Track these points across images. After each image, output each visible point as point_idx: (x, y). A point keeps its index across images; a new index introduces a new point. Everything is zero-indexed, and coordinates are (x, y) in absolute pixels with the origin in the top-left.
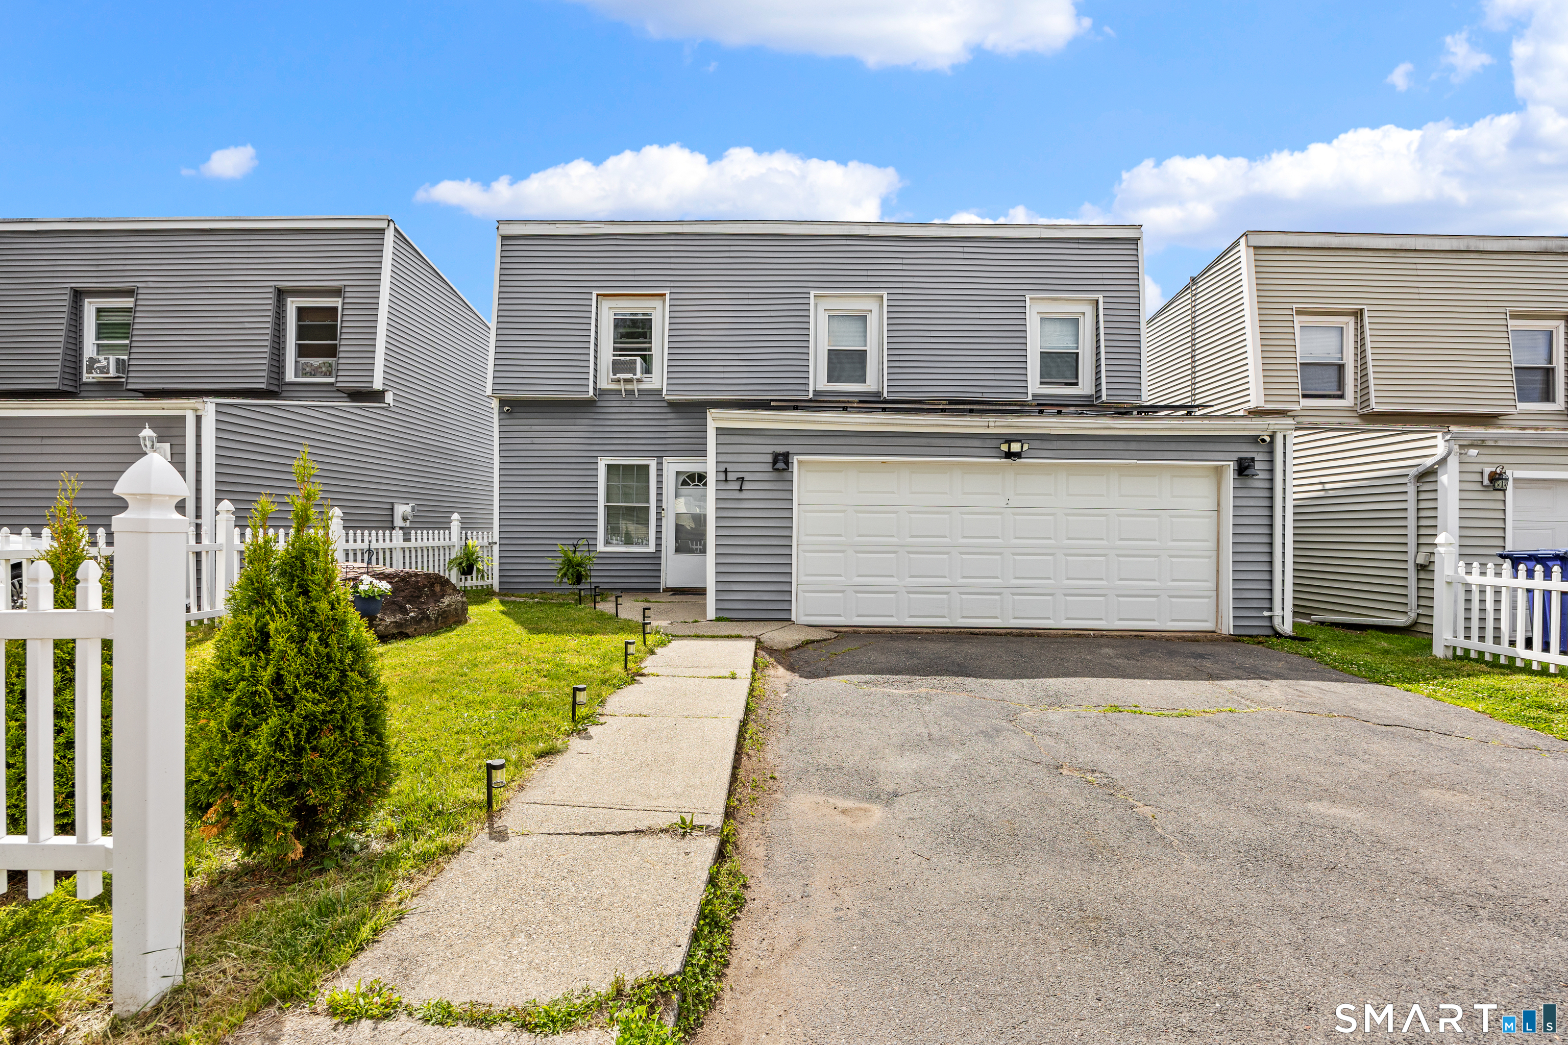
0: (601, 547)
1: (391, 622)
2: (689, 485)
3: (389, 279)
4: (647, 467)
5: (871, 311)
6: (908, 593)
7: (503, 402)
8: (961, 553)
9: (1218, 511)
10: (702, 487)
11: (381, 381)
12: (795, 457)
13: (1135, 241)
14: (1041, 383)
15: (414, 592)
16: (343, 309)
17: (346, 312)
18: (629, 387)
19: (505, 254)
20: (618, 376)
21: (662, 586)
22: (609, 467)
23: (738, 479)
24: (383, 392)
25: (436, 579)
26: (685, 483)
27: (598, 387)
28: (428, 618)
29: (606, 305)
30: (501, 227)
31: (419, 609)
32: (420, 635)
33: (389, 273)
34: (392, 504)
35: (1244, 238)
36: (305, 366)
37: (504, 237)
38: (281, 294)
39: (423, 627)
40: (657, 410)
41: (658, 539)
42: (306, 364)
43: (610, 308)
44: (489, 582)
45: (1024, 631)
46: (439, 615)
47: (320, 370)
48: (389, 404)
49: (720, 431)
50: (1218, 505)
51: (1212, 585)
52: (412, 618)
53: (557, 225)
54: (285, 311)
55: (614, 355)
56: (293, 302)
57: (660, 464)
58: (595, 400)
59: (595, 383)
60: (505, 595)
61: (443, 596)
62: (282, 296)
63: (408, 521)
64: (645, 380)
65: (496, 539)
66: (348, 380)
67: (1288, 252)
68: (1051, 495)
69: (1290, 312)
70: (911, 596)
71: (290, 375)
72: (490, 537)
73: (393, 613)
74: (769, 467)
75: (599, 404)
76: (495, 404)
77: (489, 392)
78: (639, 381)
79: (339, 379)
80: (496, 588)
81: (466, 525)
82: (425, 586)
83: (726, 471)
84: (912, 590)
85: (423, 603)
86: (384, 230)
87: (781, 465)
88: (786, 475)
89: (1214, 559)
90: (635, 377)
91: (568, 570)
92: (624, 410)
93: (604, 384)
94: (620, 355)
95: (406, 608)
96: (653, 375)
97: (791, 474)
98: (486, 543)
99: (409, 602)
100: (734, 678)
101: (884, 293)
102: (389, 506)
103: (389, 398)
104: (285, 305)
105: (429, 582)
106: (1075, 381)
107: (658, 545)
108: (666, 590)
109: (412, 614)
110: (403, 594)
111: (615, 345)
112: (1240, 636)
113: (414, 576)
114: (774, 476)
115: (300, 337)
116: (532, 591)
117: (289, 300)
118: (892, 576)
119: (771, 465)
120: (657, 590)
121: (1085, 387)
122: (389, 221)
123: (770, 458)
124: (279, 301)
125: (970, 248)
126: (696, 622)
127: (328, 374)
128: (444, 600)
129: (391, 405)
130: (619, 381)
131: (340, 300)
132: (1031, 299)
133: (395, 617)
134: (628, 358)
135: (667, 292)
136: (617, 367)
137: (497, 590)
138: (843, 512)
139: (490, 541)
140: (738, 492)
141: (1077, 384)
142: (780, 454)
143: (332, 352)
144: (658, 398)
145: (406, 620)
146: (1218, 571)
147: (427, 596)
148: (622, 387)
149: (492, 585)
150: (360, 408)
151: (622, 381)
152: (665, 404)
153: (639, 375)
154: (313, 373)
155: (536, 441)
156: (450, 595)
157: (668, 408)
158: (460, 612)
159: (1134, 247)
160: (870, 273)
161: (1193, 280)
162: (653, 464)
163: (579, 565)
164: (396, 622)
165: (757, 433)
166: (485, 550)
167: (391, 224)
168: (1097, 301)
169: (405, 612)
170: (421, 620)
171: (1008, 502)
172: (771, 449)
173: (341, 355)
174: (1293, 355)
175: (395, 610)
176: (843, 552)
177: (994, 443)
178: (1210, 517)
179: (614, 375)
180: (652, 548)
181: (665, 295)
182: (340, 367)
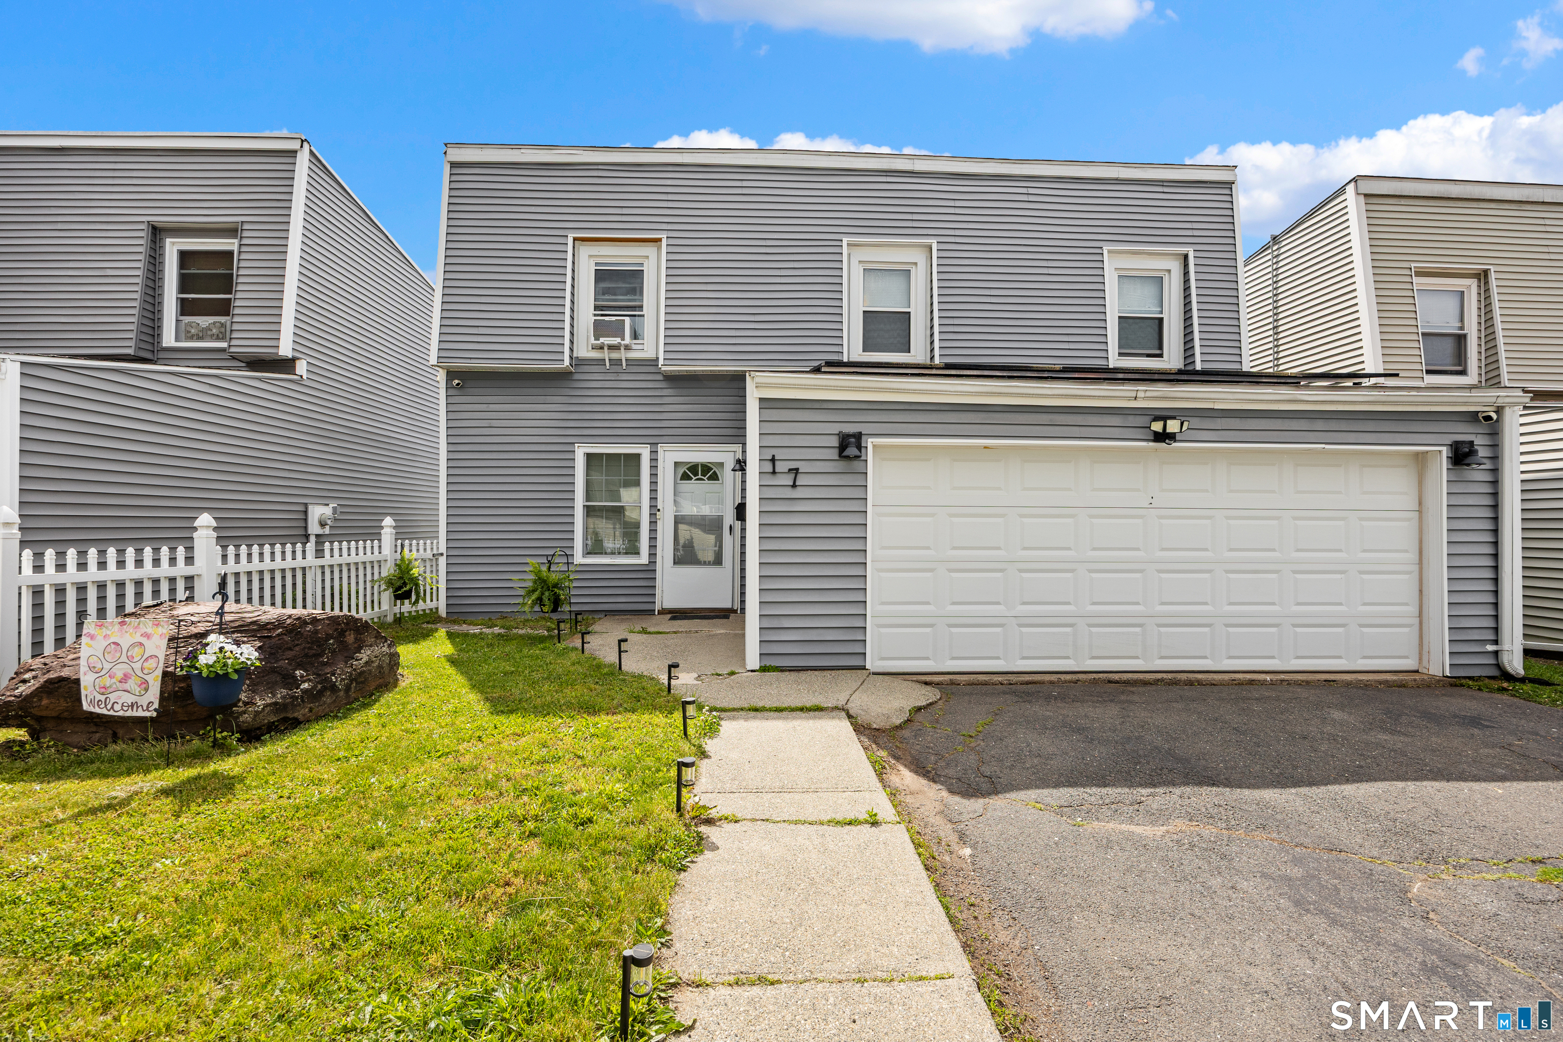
0: (579, 558)
1: (266, 706)
2: (691, 479)
3: (301, 215)
4: (637, 456)
5: (916, 264)
6: (1020, 625)
7: (451, 374)
8: (1090, 571)
9: (1420, 511)
10: (707, 481)
11: (290, 345)
12: (870, 440)
13: (1229, 185)
14: (1120, 354)
15: (310, 648)
16: (240, 252)
17: (243, 256)
18: (615, 355)
19: (454, 185)
20: (602, 340)
21: (657, 607)
22: (589, 457)
23: (790, 470)
24: (293, 360)
25: (347, 624)
26: (685, 477)
27: (575, 355)
28: (333, 688)
29: (585, 251)
30: (450, 151)
31: (318, 675)
32: (318, 718)
33: (302, 208)
34: (306, 505)
35: (1353, 184)
36: (189, 328)
37: (454, 165)
38: (157, 233)
39: (325, 703)
40: (650, 385)
41: (653, 547)
42: (189, 324)
43: (590, 256)
44: (432, 605)
45: (1179, 676)
46: (351, 681)
47: (209, 333)
48: (301, 376)
49: (765, 403)
50: (1420, 504)
51: (1413, 609)
52: (305, 691)
53: (522, 151)
54: (162, 255)
55: (595, 315)
56: (173, 243)
57: (654, 452)
58: (571, 372)
59: (571, 350)
60: (454, 622)
61: (358, 650)
62: (158, 236)
63: (328, 527)
64: (634, 347)
65: (443, 549)
66: (245, 345)
67: (1403, 202)
68: (1207, 491)
69: (1408, 272)
70: (1024, 630)
71: (169, 339)
72: (435, 547)
73: (272, 688)
74: (834, 454)
75: (576, 377)
76: (441, 376)
77: (433, 360)
78: (627, 348)
79: (234, 342)
80: (443, 612)
81: (403, 533)
82: (329, 637)
83: (773, 460)
84: (1024, 622)
85: (326, 664)
86: (295, 152)
87: (852, 451)
88: (857, 465)
89: (1416, 575)
90: (623, 342)
91: (543, 594)
92: (608, 384)
93: (583, 352)
94: (602, 315)
95: (295, 677)
96: (645, 342)
97: (862, 463)
98: (429, 555)
99: (300, 666)
100: (875, 824)
101: (934, 242)
102: (302, 508)
103: (301, 368)
104: (162, 247)
105: (336, 630)
106: (1158, 352)
107: (652, 555)
108: (663, 612)
109: (306, 686)
110: (290, 654)
111: (597, 303)
112: (1459, 677)
113: (311, 623)
114: (841, 466)
115: (183, 288)
116: (490, 615)
117: (168, 241)
118: (998, 603)
119: (836, 451)
120: (651, 612)
121: (1172, 359)
122: (302, 141)
123: (834, 442)
124: (154, 241)
125: (1035, 189)
126: (732, 673)
127: (221, 336)
128: (360, 656)
129: (305, 377)
130: (602, 348)
131: (236, 241)
132: (1109, 252)
133: (274, 695)
134: (614, 318)
135: (663, 236)
136: (600, 329)
137: (444, 615)
138: (933, 515)
139: (435, 552)
140: (790, 488)
141: (1161, 356)
142: (849, 436)
143: (224, 308)
144: (652, 369)
145: (294, 698)
146: (1421, 591)
147: (334, 652)
148: (606, 355)
149: (437, 609)
150: (260, 379)
151: (606, 348)
152: (660, 377)
153: (628, 340)
154: (201, 335)
155: (495, 423)
156: (371, 646)
157: (663, 382)
158: (386, 669)
159: (1227, 192)
160: (915, 217)
161: (1275, 239)
162: (645, 453)
163: (556, 586)
164: (276, 704)
165: (817, 406)
166: (428, 564)
167: (306, 145)
168: (1186, 257)
169: (291, 682)
170: (321, 693)
171: (1151, 501)
172: (836, 428)
173: (237, 311)
174: (1413, 322)
175: (276, 683)
176: (931, 570)
177: (1142, 421)
178: (1409, 520)
179: (597, 339)
180: (644, 559)
181: (660, 240)
182: (235, 327)
